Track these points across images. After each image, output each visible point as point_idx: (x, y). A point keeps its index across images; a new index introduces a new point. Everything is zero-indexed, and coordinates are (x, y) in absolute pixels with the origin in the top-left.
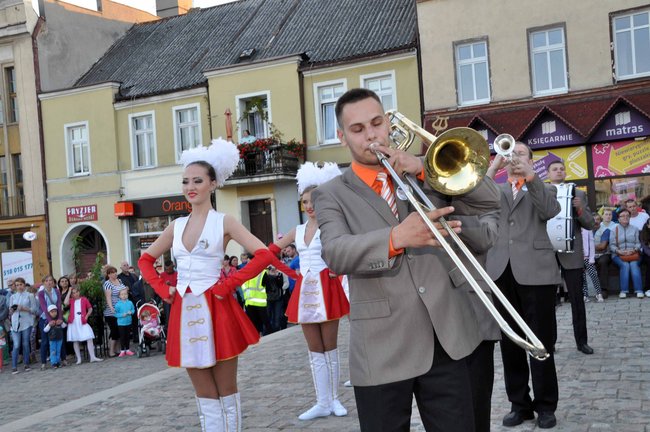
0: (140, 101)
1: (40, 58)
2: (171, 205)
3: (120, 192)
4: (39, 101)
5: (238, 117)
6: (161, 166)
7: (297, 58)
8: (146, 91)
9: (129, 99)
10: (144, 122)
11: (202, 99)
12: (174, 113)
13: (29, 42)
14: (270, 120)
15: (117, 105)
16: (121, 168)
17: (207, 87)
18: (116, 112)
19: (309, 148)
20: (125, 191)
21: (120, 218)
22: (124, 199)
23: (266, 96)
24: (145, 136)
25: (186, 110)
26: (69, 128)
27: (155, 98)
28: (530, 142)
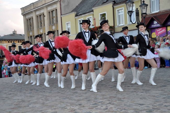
1: (62, 6)
4: (61, 17)
5: (100, 19)
7: (112, 2)
9: (78, 16)
11: (92, 15)
13: (59, 3)
15: (75, 17)
17: (93, 12)
18: (75, 19)
19: (115, 27)
23: (105, 13)
26: (67, 24)
27: (83, 15)
28: (168, 23)
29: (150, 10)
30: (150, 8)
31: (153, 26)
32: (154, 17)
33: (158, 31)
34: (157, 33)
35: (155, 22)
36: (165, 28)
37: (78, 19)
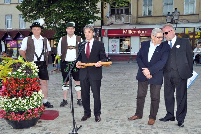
28: (18, 38)
31: (7, 39)
32: (8, 32)
34: (11, 44)
35: (9, 37)
36: (16, 41)
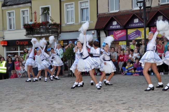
0: (10, 7)
2: (19, 42)
3: (3, 37)
6: (17, 29)
8: (12, 4)
9: (6, 6)
10: (12, 14)
11: (29, 7)
12: (21, 12)
14: (50, 15)
15: (2, 8)
16: (4, 29)
17: (31, 3)
18: (2, 10)
19: (62, 25)
20: (5, 37)
21: (3, 46)
22: (5, 40)
23: (49, 7)
24: (12, 19)
25: (25, 11)
27: (15, 6)
28: (130, 25)
29: (108, 8)
30: (108, 6)
33: (116, 33)
36: (125, 30)
37: (7, 10)
